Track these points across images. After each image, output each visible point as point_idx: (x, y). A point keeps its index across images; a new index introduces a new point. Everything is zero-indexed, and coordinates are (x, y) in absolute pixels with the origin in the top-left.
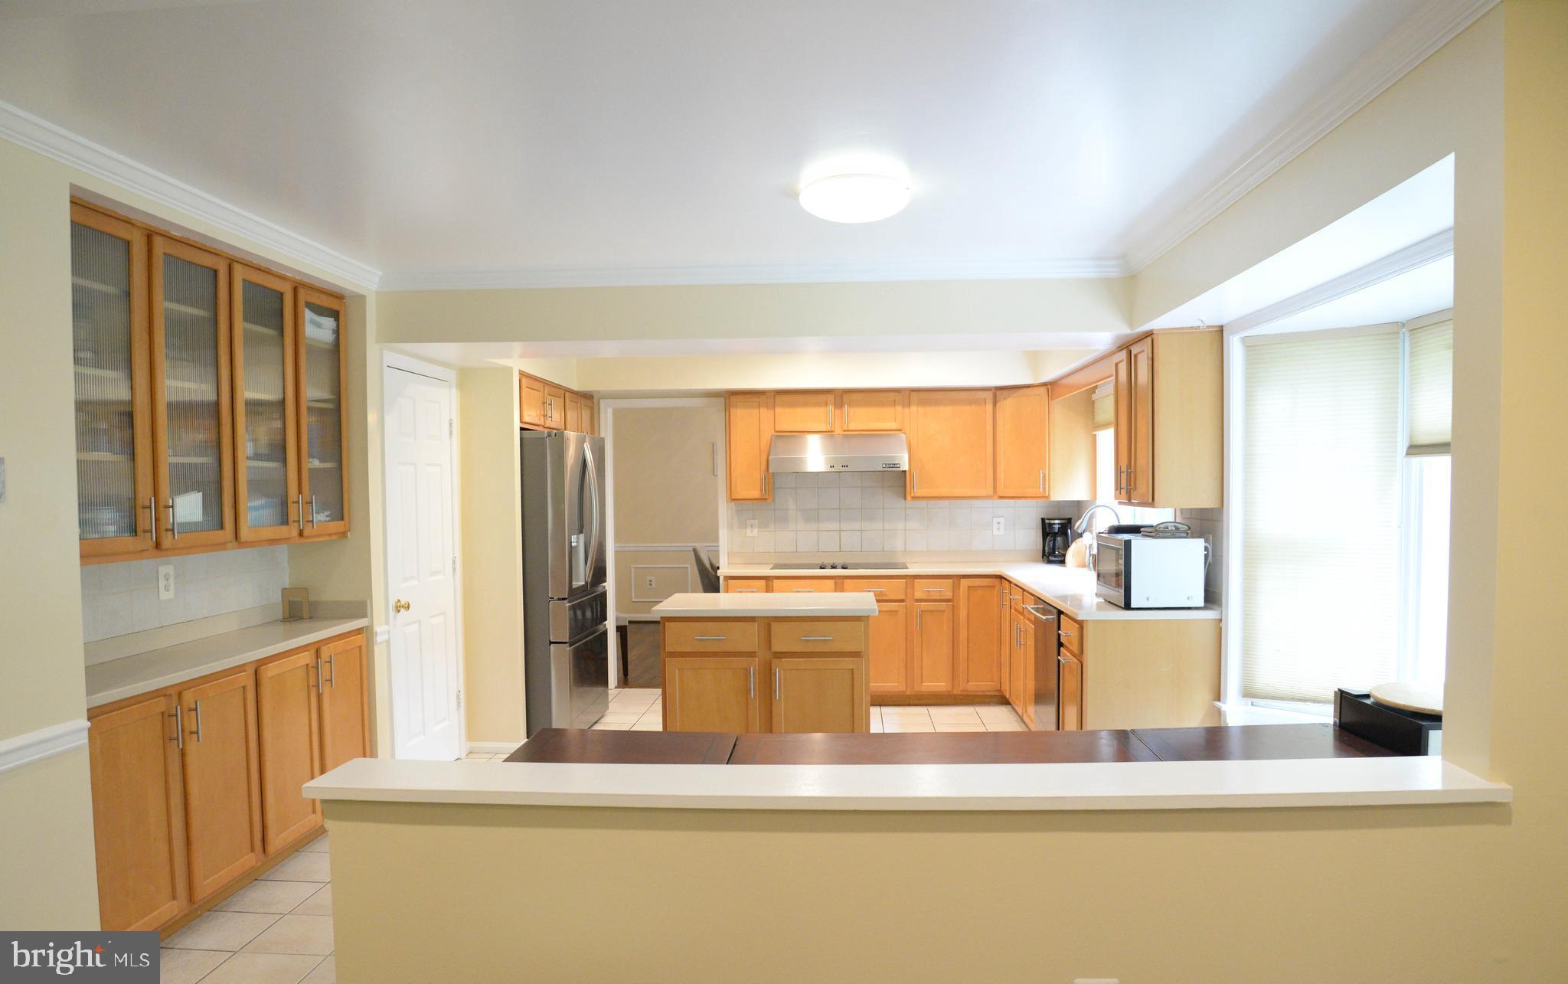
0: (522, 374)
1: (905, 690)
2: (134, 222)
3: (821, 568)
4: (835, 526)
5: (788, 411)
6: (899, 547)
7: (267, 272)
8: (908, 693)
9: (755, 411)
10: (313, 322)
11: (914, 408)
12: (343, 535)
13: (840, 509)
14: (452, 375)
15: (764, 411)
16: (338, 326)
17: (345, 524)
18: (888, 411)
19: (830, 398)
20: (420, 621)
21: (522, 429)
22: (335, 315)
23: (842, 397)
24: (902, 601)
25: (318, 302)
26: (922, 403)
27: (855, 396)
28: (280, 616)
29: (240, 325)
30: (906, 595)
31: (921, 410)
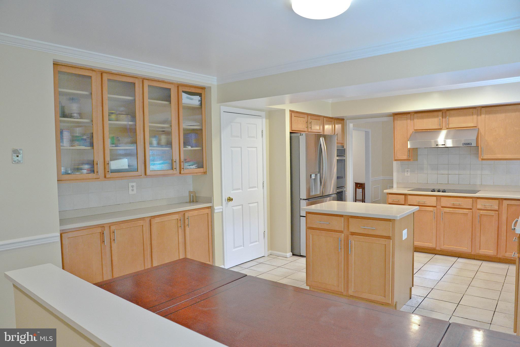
0: (291, 111)
1: (471, 252)
2: (95, 70)
3: (432, 191)
4: (446, 172)
5: (420, 121)
6: (478, 183)
7: (163, 82)
8: (473, 253)
9: (405, 121)
10: (187, 98)
11: (483, 116)
12: (205, 173)
13: (448, 164)
14: (263, 114)
15: (409, 121)
16: (201, 99)
17: (204, 169)
18: (469, 118)
19: (440, 113)
20: (242, 205)
21: (291, 133)
22: (200, 95)
23: (446, 112)
24: (471, 209)
25: (189, 91)
26: (488, 113)
27: (452, 112)
28: (188, 201)
29: (147, 101)
30: (473, 206)
31: (487, 116)
